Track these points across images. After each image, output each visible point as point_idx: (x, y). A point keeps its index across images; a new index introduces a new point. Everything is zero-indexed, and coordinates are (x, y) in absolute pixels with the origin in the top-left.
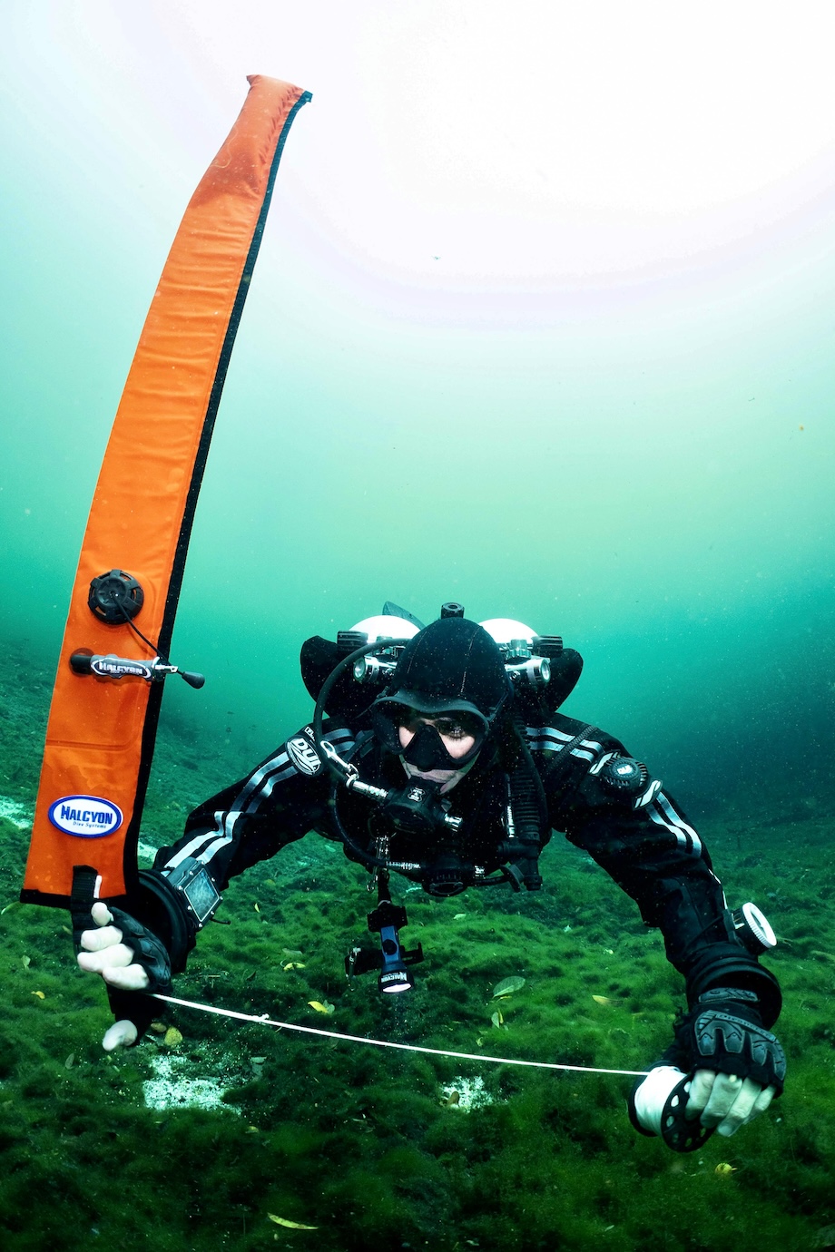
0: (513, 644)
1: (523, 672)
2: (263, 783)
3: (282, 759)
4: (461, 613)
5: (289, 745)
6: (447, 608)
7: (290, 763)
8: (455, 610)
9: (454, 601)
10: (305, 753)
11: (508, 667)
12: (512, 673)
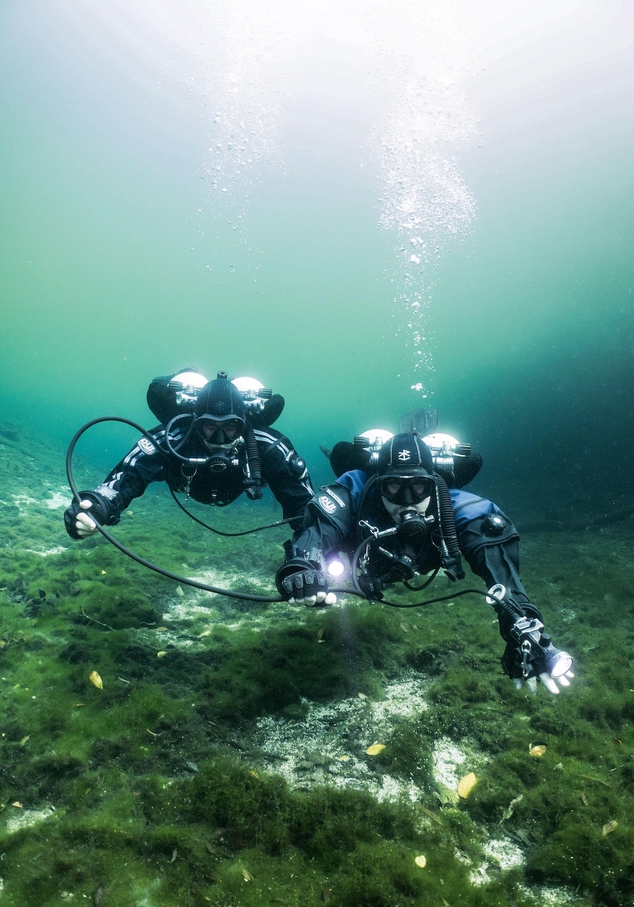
0: (249, 392)
1: (252, 405)
2: (131, 460)
3: (137, 450)
4: (226, 376)
5: (139, 443)
6: (220, 373)
7: (141, 451)
8: (224, 375)
9: (223, 370)
10: (147, 445)
11: (246, 402)
12: (247, 405)
